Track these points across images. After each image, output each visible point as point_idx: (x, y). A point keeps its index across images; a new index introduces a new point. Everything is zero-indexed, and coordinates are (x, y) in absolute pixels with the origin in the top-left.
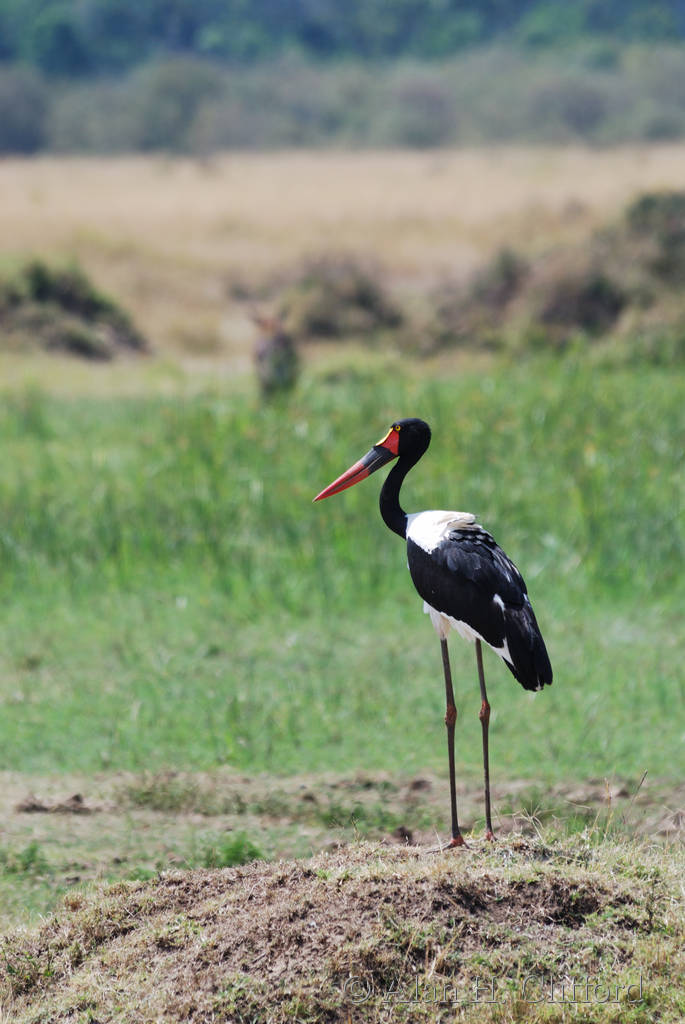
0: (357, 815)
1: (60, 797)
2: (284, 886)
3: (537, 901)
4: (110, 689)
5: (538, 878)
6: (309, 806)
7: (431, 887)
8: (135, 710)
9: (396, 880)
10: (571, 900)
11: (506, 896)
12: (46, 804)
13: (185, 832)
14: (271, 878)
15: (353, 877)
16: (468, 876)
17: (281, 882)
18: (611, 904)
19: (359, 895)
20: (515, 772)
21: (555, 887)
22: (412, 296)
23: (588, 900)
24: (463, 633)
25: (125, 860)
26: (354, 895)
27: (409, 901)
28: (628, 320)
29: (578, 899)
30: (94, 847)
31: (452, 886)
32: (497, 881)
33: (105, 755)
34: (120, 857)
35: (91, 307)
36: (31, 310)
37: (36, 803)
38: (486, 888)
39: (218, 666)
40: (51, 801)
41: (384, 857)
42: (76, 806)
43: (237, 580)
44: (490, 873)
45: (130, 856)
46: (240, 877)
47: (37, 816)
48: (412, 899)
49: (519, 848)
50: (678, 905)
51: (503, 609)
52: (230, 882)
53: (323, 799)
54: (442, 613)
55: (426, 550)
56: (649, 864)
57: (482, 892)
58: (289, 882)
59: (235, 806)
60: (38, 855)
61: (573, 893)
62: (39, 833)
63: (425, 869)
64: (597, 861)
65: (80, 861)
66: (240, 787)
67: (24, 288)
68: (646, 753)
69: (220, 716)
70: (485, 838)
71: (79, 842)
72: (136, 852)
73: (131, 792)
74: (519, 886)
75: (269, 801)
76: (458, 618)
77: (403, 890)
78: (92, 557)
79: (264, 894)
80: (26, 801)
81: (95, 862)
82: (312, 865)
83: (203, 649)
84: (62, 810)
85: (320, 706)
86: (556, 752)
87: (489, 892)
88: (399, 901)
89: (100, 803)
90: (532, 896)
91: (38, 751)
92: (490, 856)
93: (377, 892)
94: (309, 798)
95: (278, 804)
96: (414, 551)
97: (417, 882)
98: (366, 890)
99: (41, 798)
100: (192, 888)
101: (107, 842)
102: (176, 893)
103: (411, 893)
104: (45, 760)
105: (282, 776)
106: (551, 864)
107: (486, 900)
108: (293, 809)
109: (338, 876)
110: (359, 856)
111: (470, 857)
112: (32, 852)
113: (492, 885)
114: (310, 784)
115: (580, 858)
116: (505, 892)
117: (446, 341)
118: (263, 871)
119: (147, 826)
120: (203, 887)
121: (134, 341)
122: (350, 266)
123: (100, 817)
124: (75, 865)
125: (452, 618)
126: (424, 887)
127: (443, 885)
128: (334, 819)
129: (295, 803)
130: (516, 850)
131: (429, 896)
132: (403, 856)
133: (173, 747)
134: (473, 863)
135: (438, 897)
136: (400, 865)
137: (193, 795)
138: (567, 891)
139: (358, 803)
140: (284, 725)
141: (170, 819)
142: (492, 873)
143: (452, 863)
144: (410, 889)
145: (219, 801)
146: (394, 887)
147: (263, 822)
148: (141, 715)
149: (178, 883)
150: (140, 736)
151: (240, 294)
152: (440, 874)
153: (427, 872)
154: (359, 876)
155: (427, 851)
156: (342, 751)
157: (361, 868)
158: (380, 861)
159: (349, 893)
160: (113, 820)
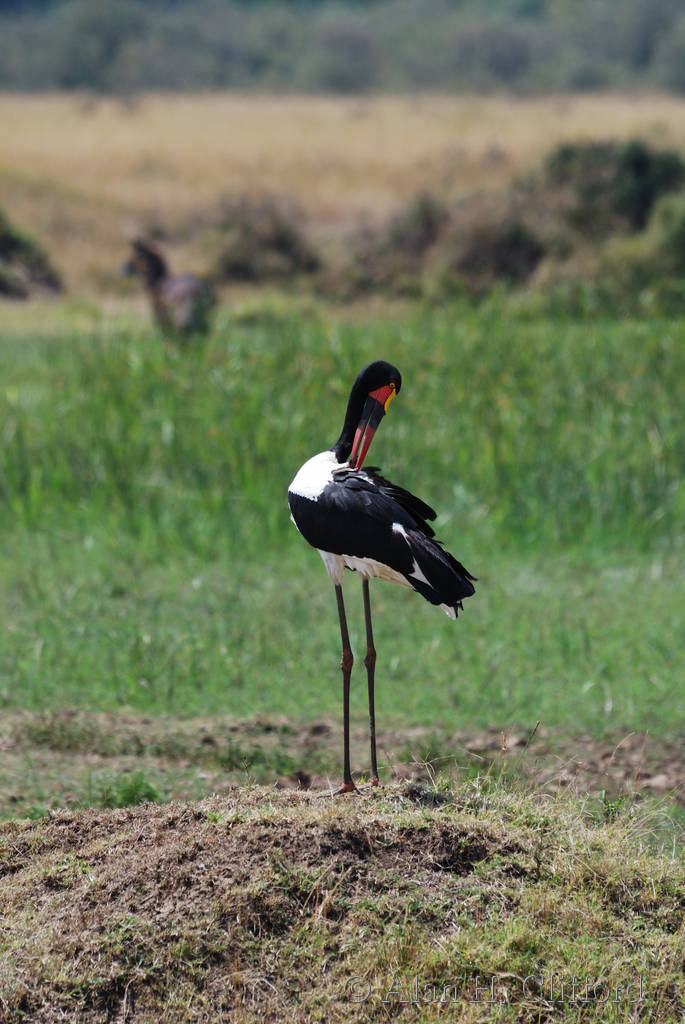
0: (255, 758)
2: (174, 828)
3: (426, 847)
4: (12, 628)
5: (427, 825)
6: (207, 748)
7: (321, 832)
8: (38, 647)
9: (285, 824)
10: (459, 847)
11: (395, 842)
13: (82, 771)
14: (161, 820)
15: (243, 820)
16: (358, 821)
17: (172, 824)
18: (499, 852)
19: (249, 838)
20: (416, 718)
21: (445, 834)
22: (331, 243)
23: (477, 847)
25: (21, 799)
26: (244, 838)
27: (299, 845)
28: (544, 271)
29: (466, 847)
31: (342, 832)
32: (387, 827)
33: (5, 693)
34: (17, 796)
35: (7, 244)
38: (376, 834)
39: (122, 607)
41: (275, 801)
43: (146, 522)
44: (380, 819)
45: (26, 795)
46: (131, 818)
48: (301, 843)
49: (410, 795)
50: (566, 854)
51: (405, 535)
52: (119, 822)
53: (222, 742)
55: (312, 499)
56: (541, 812)
57: (371, 837)
58: (179, 824)
59: (134, 747)
61: (462, 840)
63: (315, 814)
64: (487, 809)
66: (137, 728)
68: (546, 704)
69: (123, 657)
72: (33, 791)
73: (29, 730)
74: (408, 832)
75: (167, 743)
77: (293, 834)
79: (154, 835)
82: (203, 807)
83: (108, 590)
85: (223, 649)
87: (378, 838)
88: (288, 845)
90: (421, 842)
92: (381, 802)
93: (267, 835)
94: (208, 741)
95: (177, 746)
97: (307, 827)
98: (256, 834)
100: (83, 827)
101: (3, 781)
102: (66, 833)
103: (301, 837)
105: (182, 719)
106: (442, 811)
107: (375, 845)
108: (192, 752)
109: (229, 819)
110: (249, 799)
111: (360, 803)
113: (382, 830)
114: (210, 726)
115: (470, 806)
116: (394, 838)
117: (364, 287)
118: (154, 813)
119: (44, 765)
120: (93, 827)
121: (52, 282)
122: (269, 210)
126: (313, 831)
127: (333, 830)
128: (232, 762)
129: (194, 745)
130: (406, 796)
131: (318, 841)
132: (294, 801)
133: (73, 687)
134: (364, 809)
135: (327, 842)
136: (290, 809)
137: (92, 735)
138: (456, 838)
139: (258, 746)
140: (186, 668)
141: (68, 758)
142: (382, 819)
143: (342, 809)
144: (300, 833)
145: (117, 742)
146: (283, 831)
147: (161, 764)
148: (43, 654)
149: (68, 822)
150: (42, 675)
151: (158, 235)
152: (330, 820)
153: (317, 816)
154: (249, 820)
155: (319, 795)
156: (244, 695)
157: (253, 811)
158: (270, 804)
159: (239, 835)
160: (10, 759)
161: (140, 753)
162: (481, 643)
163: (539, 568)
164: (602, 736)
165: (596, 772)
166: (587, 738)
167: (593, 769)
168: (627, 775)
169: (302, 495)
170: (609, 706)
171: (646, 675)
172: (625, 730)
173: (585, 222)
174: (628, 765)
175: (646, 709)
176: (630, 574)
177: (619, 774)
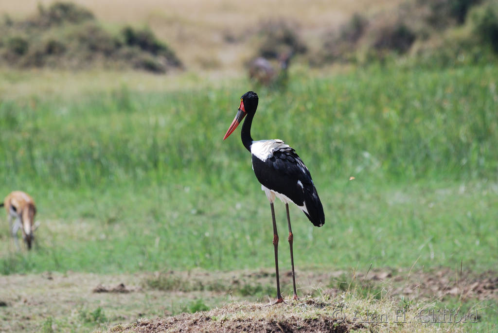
1: (115, 285)
2: (197, 325)
3: (318, 328)
4: (147, 232)
5: (318, 317)
6: (235, 286)
7: (266, 323)
8: (157, 240)
9: (249, 320)
10: (333, 327)
11: (302, 326)
12: (107, 288)
13: (176, 299)
14: (190, 321)
15: (228, 319)
16: (284, 317)
17: (195, 323)
18: (353, 328)
19: (231, 328)
21: (326, 321)
22: (312, 39)
23: (342, 326)
24: (283, 199)
25: (144, 314)
26: (229, 328)
28: (416, 47)
29: (337, 327)
30: (129, 308)
31: (276, 322)
32: (298, 319)
33: (141, 264)
34: (142, 313)
35: (155, 48)
36: (126, 50)
37: (102, 288)
38: (293, 323)
39: (200, 220)
40: (109, 287)
41: (244, 309)
42: (122, 289)
43: (214, 178)
44: (295, 316)
45: (146, 312)
46: (176, 321)
47: (103, 295)
48: (257, 329)
49: (310, 303)
50: (385, 328)
51: (302, 187)
52: (171, 323)
53: (242, 283)
54: (272, 190)
55: (262, 160)
56: (373, 309)
57: (290, 324)
58: (199, 323)
59: (199, 287)
60: (102, 313)
61: (335, 323)
62: (103, 303)
63: (264, 314)
64: (347, 308)
65: (122, 316)
66: (201, 278)
67: (122, 39)
68: (402, 256)
69: (198, 243)
70: (293, 298)
71: (122, 308)
72: (149, 310)
73: (148, 282)
74: (308, 321)
75: (215, 284)
76: (280, 192)
77: (253, 325)
78: (146, 168)
79: (187, 328)
80: (98, 287)
81: (130, 315)
82: (210, 314)
83: (194, 212)
84: (115, 291)
85: (248, 237)
86: (358, 257)
87: (294, 325)
88: (250, 330)
89: (134, 288)
90: (315, 326)
91: (109, 263)
92: (296, 307)
93: (240, 326)
94: (236, 282)
95: (220, 286)
96: (256, 160)
97: (259, 321)
98: (235, 325)
99: (105, 286)
100: (153, 326)
101: (136, 306)
102: (145, 330)
103: (257, 326)
104: (113, 267)
105: (225, 272)
106: (325, 310)
107: (293, 328)
108: (227, 288)
109: (221, 319)
110: (232, 309)
111: (286, 308)
112: (99, 311)
113: (296, 321)
114: (238, 276)
115: (338, 307)
116: (302, 324)
117: (329, 59)
118: (187, 318)
119: (155, 298)
120: (158, 326)
122: (282, 25)
123: (133, 294)
124: (120, 317)
125: (277, 192)
126: (262, 323)
127: (272, 322)
128: (246, 292)
129: (228, 285)
130: (308, 304)
131: (265, 327)
132: (253, 308)
133: (174, 259)
134: (288, 311)
135: (269, 327)
136: (252, 313)
137: (179, 282)
138: (332, 323)
140: (229, 247)
141: (168, 294)
142: (296, 315)
143: (276, 311)
144: (256, 324)
145: (192, 284)
146: (248, 323)
147: (212, 294)
148: (160, 245)
149: (146, 324)
150: (159, 254)
151: (230, 39)
152: (271, 317)
153: (264, 316)
154: (231, 319)
155: (266, 305)
156: (257, 259)
157: (233, 315)
158: (242, 311)
159: (227, 327)
160: (141, 296)
161: (202, 289)
162: (373, 228)
163: (405, 191)
164: (428, 270)
165: (424, 288)
166: (421, 272)
168: (439, 289)
169: (258, 157)
170: (432, 256)
171: (453, 240)
172: (440, 267)
173: (435, 22)
174: (440, 284)
175: (451, 256)
176: (449, 192)
177: (436, 288)
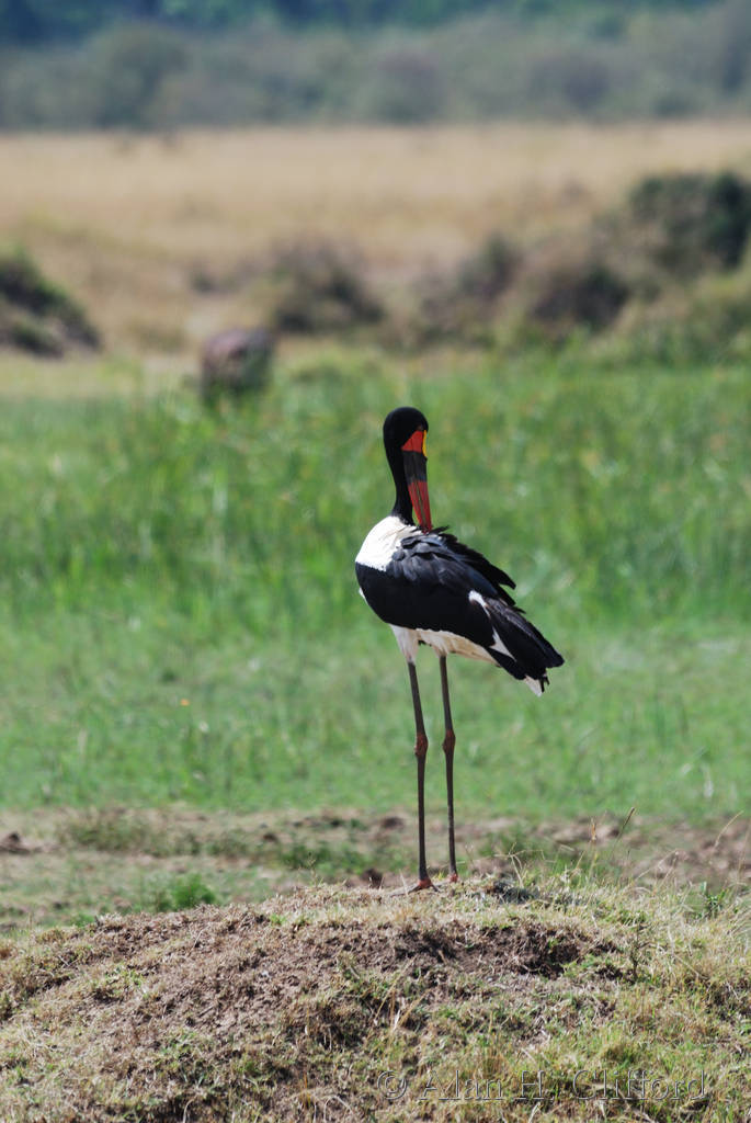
0: (322, 856)
2: (234, 932)
3: (511, 948)
4: (55, 719)
5: (512, 924)
6: (269, 846)
7: (395, 933)
8: (82, 738)
9: (356, 926)
10: (548, 947)
11: (477, 943)
13: (133, 873)
14: (220, 924)
15: (309, 922)
16: (435, 921)
17: (231, 928)
18: (591, 951)
19: (316, 942)
20: (497, 809)
21: (531, 933)
22: (395, 290)
23: (566, 947)
25: (67, 905)
26: (311, 942)
27: (371, 949)
28: (630, 315)
29: (555, 947)
30: (33, 890)
31: (418, 933)
32: (468, 927)
33: (46, 789)
34: (61, 901)
35: (39, 299)
38: (455, 935)
39: (172, 693)
41: (344, 900)
42: (13, 846)
43: (197, 599)
44: (460, 918)
45: (72, 900)
46: (186, 922)
48: (374, 946)
49: (493, 891)
50: (664, 953)
52: (175, 928)
53: (285, 839)
55: (381, 569)
56: (635, 908)
57: (451, 938)
58: (239, 928)
59: (188, 846)
61: (551, 939)
63: (388, 914)
64: (577, 904)
65: (16, 906)
66: (192, 826)
68: (641, 789)
69: (175, 748)
71: (16, 885)
72: (79, 896)
73: (74, 830)
74: (491, 933)
75: (226, 841)
77: (365, 937)
78: (38, 572)
79: (212, 940)
81: (33, 907)
82: (265, 909)
83: (156, 674)
85: (285, 736)
87: (458, 939)
88: (359, 949)
89: (40, 843)
90: (505, 943)
92: (460, 899)
93: (334, 939)
94: (270, 837)
95: (236, 844)
97: (379, 928)
98: (324, 937)
100: (134, 934)
101: (46, 886)
102: (116, 940)
103: (373, 940)
105: (241, 814)
106: (527, 908)
107: (455, 947)
108: (252, 849)
109: (294, 921)
110: (316, 900)
111: (438, 901)
113: (462, 931)
114: (272, 822)
115: (557, 902)
116: (476, 939)
117: (429, 338)
118: (211, 916)
119: (91, 868)
120: (145, 933)
121: (88, 338)
122: (326, 255)
123: (39, 857)
124: (11, 910)
126: (387, 933)
127: (407, 931)
128: (297, 860)
129: (254, 843)
130: (489, 892)
131: (392, 944)
132: (364, 899)
133: (121, 782)
134: (442, 907)
135: (402, 944)
136: (361, 910)
137: (143, 834)
138: (544, 937)
139: (324, 843)
140: (244, 758)
141: (117, 859)
142: (463, 918)
143: (418, 907)
144: (372, 935)
145: (171, 840)
146: (354, 934)
147: (219, 863)
148: (88, 746)
149: (117, 929)
150: (86, 769)
151: (204, 285)
152: (405, 920)
153: (390, 916)
154: (316, 921)
155: (392, 893)
156: (308, 786)
157: (320, 912)
158: (339, 904)
159: (305, 939)
160: (54, 861)
161: (195, 852)
162: (567, 724)
163: (630, 641)
164: (702, 823)
165: (697, 863)
166: (685, 826)
167: (693, 860)
168: (731, 866)
169: (370, 565)
170: (709, 790)
172: (728, 816)
174: (732, 855)
176: (730, 646)
177: (722, 865)
